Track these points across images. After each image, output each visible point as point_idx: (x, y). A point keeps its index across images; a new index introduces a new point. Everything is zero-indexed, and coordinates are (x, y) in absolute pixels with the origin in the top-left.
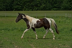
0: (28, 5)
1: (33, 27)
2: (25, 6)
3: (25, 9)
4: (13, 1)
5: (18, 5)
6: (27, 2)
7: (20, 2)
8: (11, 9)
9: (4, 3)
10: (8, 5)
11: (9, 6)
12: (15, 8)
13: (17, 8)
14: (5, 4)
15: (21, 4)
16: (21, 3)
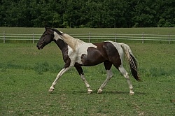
0: (171, 13)
1: (80, 62)
2: (164, 14)
3: (163, 24)
4: (134, 4)
5: (146, 12)
6: (169, 5)
7: (150, 6)
8: (128, 24)
9: (112, 9)
10: (122, 14)
11: (124, 16)
12: (137, 22)
13: (143, 21)
14: (114, 12)
15: (154, 11)
16: (153, 9)
